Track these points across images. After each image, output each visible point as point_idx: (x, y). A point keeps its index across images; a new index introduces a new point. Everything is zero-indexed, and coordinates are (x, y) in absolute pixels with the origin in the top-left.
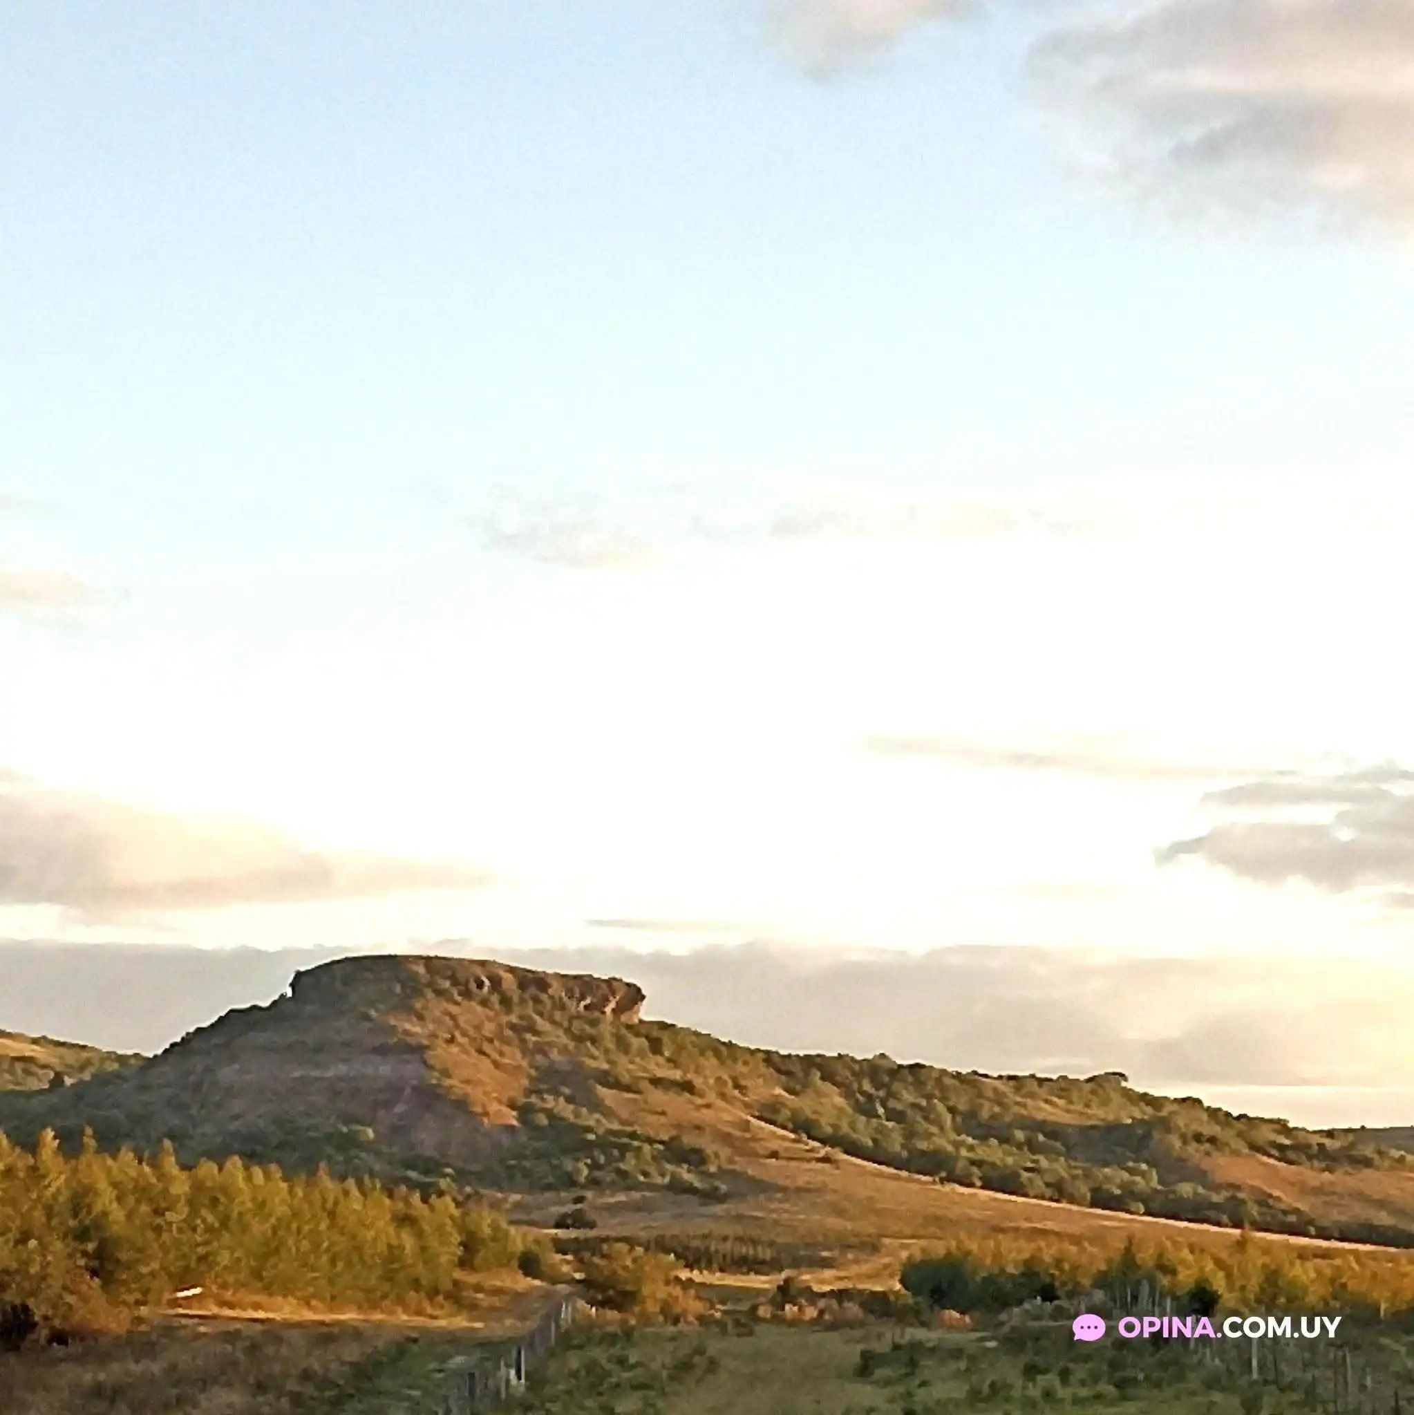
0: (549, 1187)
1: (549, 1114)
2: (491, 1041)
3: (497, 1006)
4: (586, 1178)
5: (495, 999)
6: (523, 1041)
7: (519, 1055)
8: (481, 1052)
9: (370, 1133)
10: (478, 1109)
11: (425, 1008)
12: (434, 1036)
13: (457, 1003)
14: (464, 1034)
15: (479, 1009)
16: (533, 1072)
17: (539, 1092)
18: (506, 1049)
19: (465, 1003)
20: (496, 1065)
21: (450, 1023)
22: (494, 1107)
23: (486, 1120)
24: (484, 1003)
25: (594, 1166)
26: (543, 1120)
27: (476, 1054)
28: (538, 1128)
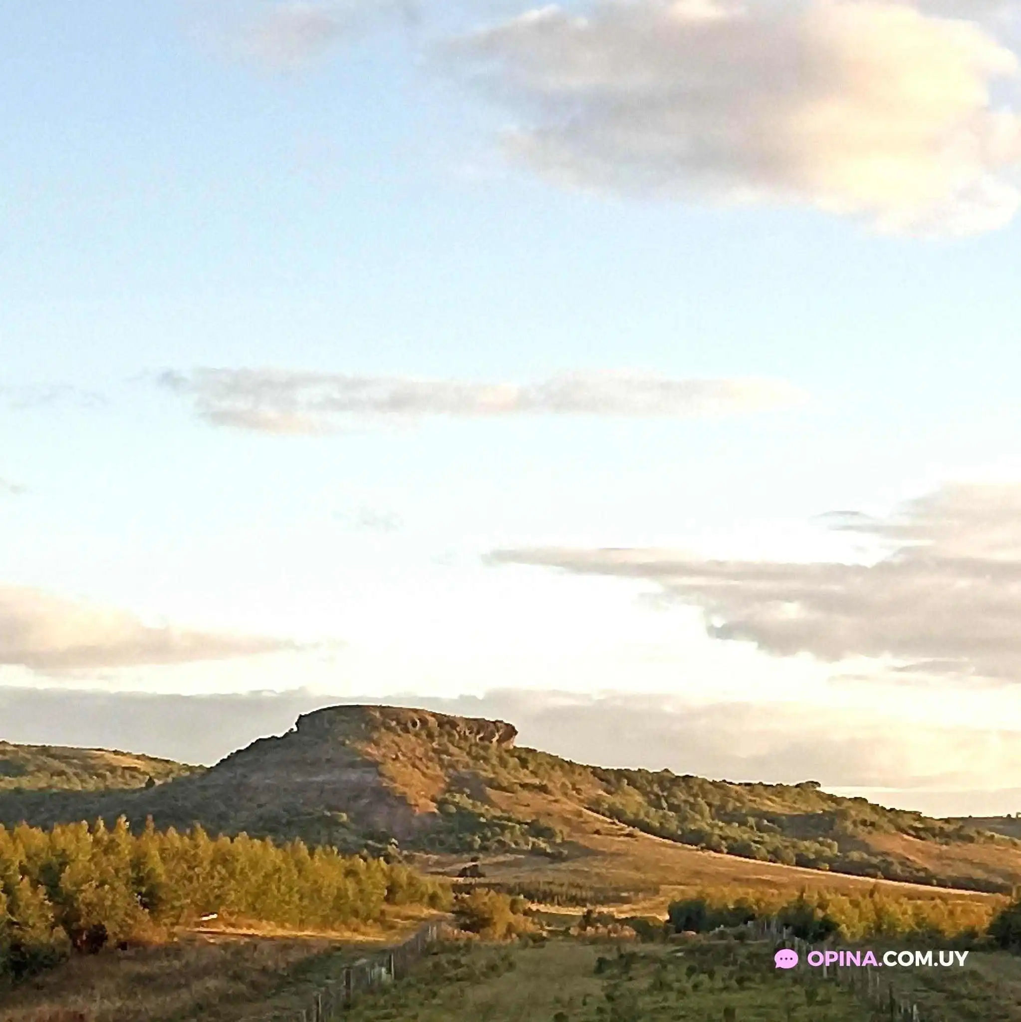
0: (455, 852)
1: (456, 805)
2: (421, 759)
3: (424, 737)
4: (480, 845)
5: (424, 734)
6: (441, 760)
7: (438, 768)
8: (414, 766)
9: (344, 817)
10: (413, 802)
11: (380, 738)
12: (384, 756)
13: (399, 736)
14: (404, 755)
15: (413, 739)
16: (448, 780)
17: (449, 791)
18: (430, 764)
19: (405, 735)
20: (424, 774)
21: (396, 748)
22: (422, 801)
23: (417, 809)
24: (417, 735)
25: (484, 838)
26: (453, 809)
27: (410, 768)
28: (450, 815)
